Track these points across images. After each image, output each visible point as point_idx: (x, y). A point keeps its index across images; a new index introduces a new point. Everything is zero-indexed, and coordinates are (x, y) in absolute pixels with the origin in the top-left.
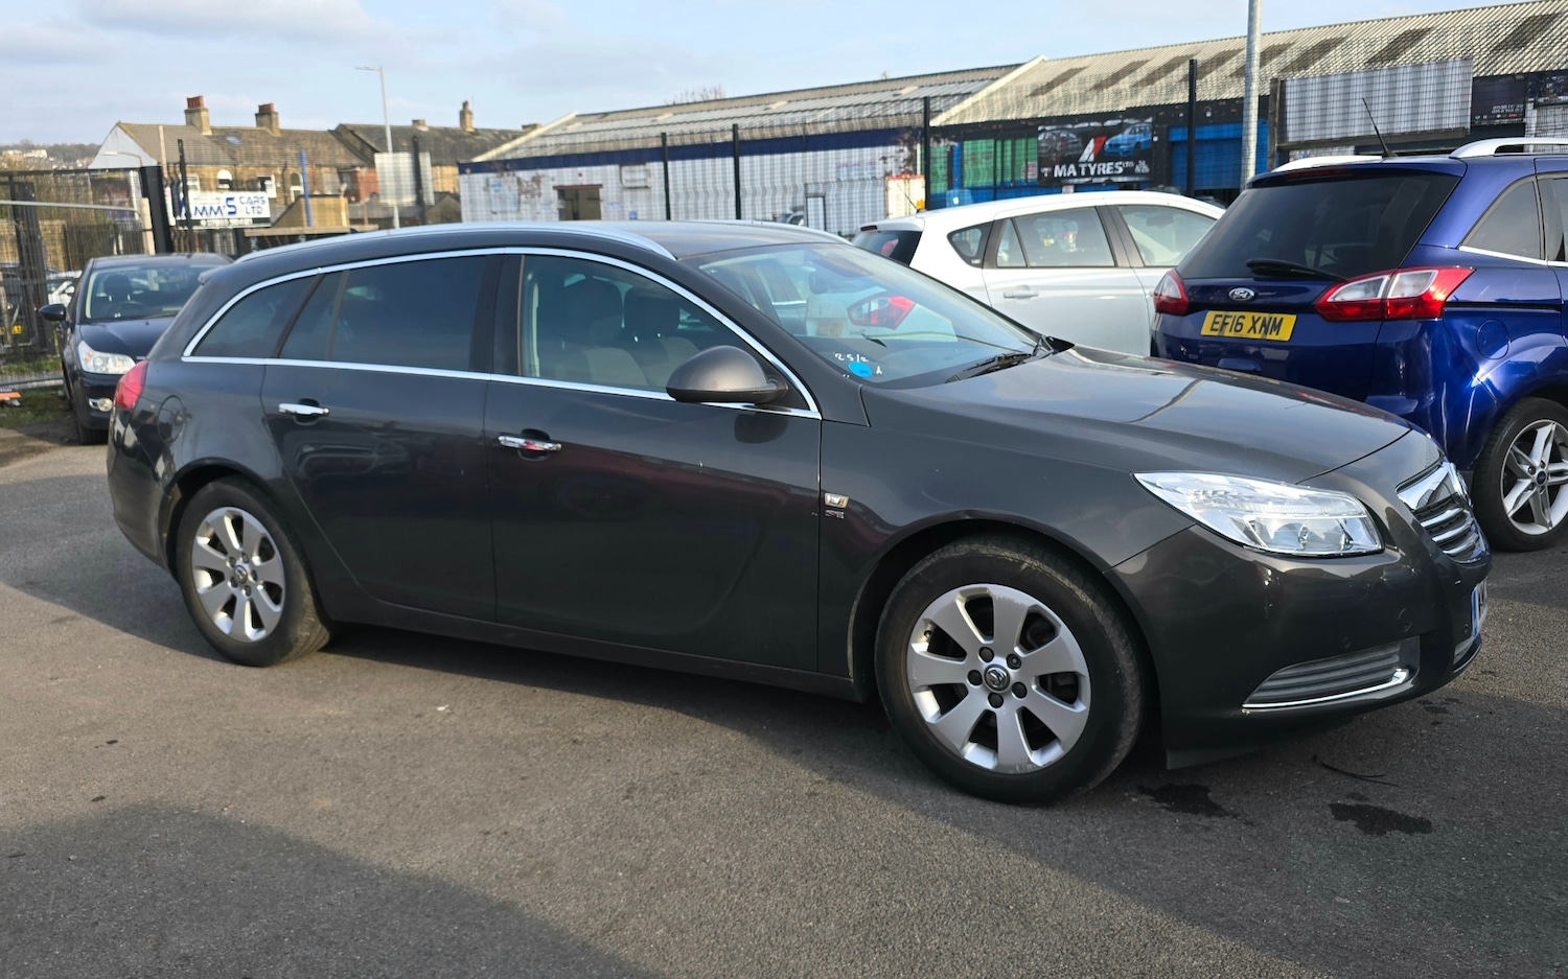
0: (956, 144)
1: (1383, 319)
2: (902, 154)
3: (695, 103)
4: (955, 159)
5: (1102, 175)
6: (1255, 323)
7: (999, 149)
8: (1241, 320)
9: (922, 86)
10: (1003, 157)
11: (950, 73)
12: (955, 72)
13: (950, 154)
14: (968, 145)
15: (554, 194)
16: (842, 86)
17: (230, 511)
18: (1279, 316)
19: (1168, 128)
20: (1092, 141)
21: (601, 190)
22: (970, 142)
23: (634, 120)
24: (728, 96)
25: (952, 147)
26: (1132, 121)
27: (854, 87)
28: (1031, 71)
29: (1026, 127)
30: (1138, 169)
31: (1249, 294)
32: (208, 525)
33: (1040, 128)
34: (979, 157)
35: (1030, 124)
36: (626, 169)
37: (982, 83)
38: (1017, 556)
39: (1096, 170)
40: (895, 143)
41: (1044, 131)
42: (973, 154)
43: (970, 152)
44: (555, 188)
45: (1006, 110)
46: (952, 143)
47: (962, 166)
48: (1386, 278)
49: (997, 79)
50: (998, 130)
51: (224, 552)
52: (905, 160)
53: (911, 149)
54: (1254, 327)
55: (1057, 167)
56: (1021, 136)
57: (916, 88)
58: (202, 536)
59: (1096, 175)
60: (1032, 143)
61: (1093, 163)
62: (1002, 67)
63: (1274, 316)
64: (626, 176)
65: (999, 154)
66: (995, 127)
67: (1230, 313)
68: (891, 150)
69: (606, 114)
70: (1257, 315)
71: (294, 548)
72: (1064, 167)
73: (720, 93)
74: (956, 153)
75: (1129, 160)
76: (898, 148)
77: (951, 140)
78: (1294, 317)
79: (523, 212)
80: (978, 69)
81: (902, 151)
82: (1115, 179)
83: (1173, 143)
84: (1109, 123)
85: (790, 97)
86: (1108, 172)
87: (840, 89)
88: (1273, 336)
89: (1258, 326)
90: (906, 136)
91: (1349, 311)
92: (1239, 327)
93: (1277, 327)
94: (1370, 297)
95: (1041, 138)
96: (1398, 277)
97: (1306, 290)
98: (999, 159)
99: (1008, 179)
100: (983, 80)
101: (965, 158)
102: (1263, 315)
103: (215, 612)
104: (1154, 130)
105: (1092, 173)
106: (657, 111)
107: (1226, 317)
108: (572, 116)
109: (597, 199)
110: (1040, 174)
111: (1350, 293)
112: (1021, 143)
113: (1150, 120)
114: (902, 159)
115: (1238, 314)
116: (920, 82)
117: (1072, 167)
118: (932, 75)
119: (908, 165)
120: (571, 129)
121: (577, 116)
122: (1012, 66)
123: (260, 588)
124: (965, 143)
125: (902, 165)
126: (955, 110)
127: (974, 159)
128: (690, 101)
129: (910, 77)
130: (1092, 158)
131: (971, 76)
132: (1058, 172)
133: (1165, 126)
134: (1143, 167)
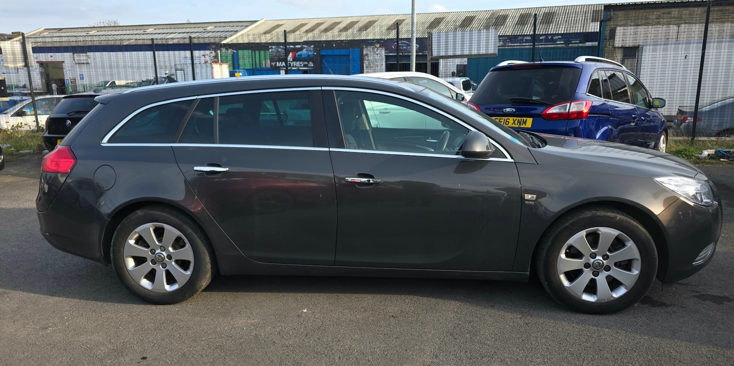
0: (236, 51)
1: (568, 119)
2: (212, 54)
3: (104, 27)
4: (235, 57)
5: (295, 67)
6: (514, 121)
7: (253, 54)
8: (508, 120)
9: (216, 27)
10: (255, 57)
11: (227, 22)
12: (229, 22)
13: (233, 56)
14: (240, 52)
15: (37, 65)
16: (179, 24)
17: (153, 225)
18: (525, 119)
19: (320, 50)
20: (291, 53)
21: (63, 64)
22: (241, 51)
23: (76, 33)
24: (120, 25)
25: (234, 52)
26: (305, 46)
27: (185, 25)
28: (262, 24)
29: (264, 46)
30: (309, 65)
31: (513, 111)
32: (136, 232)
33: (270, 47)
34: (245, 57)
35: (266, 45)
36: (76, 54)
37: (242, 27)
38: (613, 214)
39: (293, 64)
40: (208, 49)
41: (271, 48)
42: (243, 55)
43: (242, 55)
44: (37, 62)
45: (254, 39)
46: (234, 51)
47: (238, 60)
48: (568, 104)
49: (248, 26)
50: (252, 47)
51: (148, 246)
52: (213, 57)
53: (215, 52)
54: (514, 123)
55: (278, 63)
56: (262, 50)
57: (213, 27)
58: (131, 239)
59: (293, 67)
60: (267, 52)
61: (292, 62)
62: (249, 21)
63: (523, 118)
64: (76, 58)
65: (254, 56)
66: (251, 45)
67: (502, 118)
68: (208, 52)
69: (61, 29)
70: (515, 118)
71: (201, 241)
72: (281, 63)
73: (117, 24)
74: (235, 55)
75: (306, 61)
76: (210, 52)
77: (233, 49)
78: (532, 119)
79: (19, 72)
80: (239, 22)
81: (211, 53)
82: (300, 68)
83: (323, 55)
84: (297, 46)
85: (155, 27)
86: (298, 66)
87: (178, 25)
88: (524, 126)
89: (516, 122)
90: (214, 47)
91: (554, 116)
92: (507, 123)
93: (525, 122)
94: (562, 111)
95: (270, 51)
96: (573, 104)
97: (536, 109)
98: (254, 58)
99: (258, 66)
100: (242, 26)
101: (240, 57)
102: (518, 118)
103: (140, 279)
104: (314, 50)
105: (292, 65)
106: (88, 30)
107: (500, 119)
108: (43, 29)
109: (62, 68)
110: (271, 65)
111: (554, 110)
112: (262, 53)
113: (312, 46)
114: (212, 56)
115: (506, 118)
116: (215, 25)
117: (283, 63)
118: (220, 22)
119: (215, 59)
120: (42, 35)
121: (45, 29)
122: (253, 21)
123: (173, 263)
124: (239, 51)
125: (212, 58)
126: (234, 37)
127: (243, 58)
128: (102, 26)
129: (210, 23)
130: (291, 60)
131: (237, 24)
132: (278, 64)
133: (318, 49)
134: (311, 64)
